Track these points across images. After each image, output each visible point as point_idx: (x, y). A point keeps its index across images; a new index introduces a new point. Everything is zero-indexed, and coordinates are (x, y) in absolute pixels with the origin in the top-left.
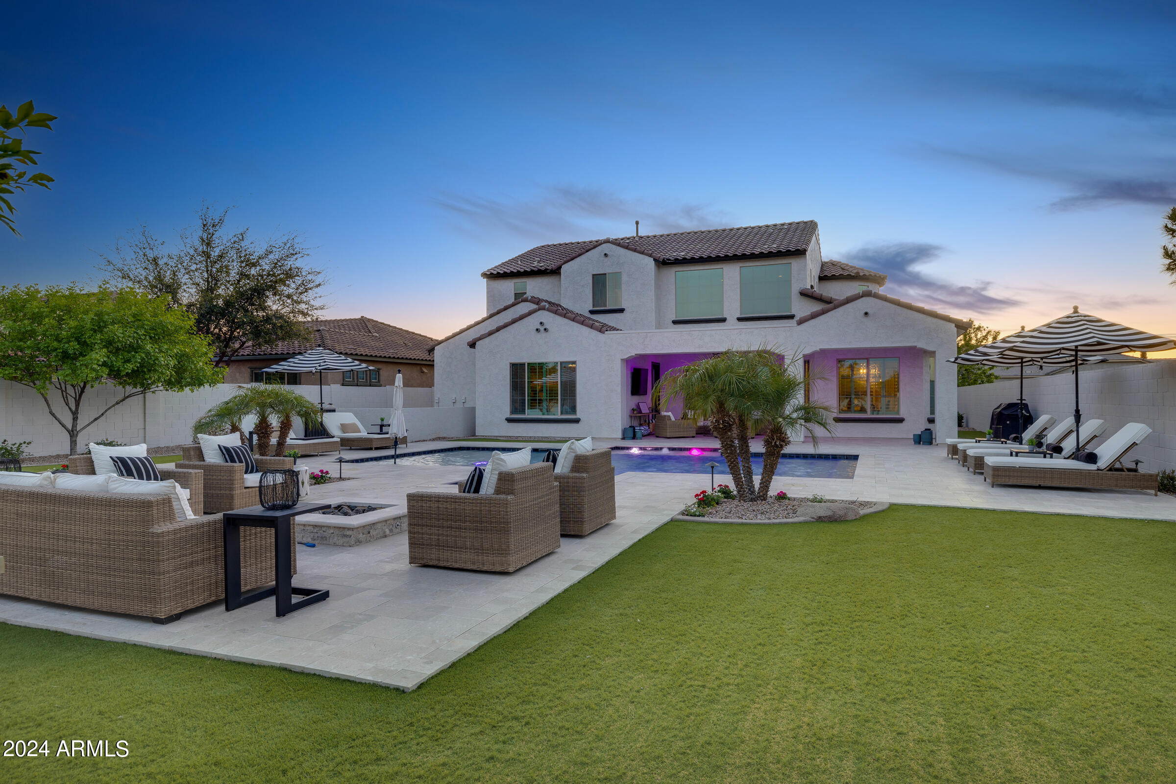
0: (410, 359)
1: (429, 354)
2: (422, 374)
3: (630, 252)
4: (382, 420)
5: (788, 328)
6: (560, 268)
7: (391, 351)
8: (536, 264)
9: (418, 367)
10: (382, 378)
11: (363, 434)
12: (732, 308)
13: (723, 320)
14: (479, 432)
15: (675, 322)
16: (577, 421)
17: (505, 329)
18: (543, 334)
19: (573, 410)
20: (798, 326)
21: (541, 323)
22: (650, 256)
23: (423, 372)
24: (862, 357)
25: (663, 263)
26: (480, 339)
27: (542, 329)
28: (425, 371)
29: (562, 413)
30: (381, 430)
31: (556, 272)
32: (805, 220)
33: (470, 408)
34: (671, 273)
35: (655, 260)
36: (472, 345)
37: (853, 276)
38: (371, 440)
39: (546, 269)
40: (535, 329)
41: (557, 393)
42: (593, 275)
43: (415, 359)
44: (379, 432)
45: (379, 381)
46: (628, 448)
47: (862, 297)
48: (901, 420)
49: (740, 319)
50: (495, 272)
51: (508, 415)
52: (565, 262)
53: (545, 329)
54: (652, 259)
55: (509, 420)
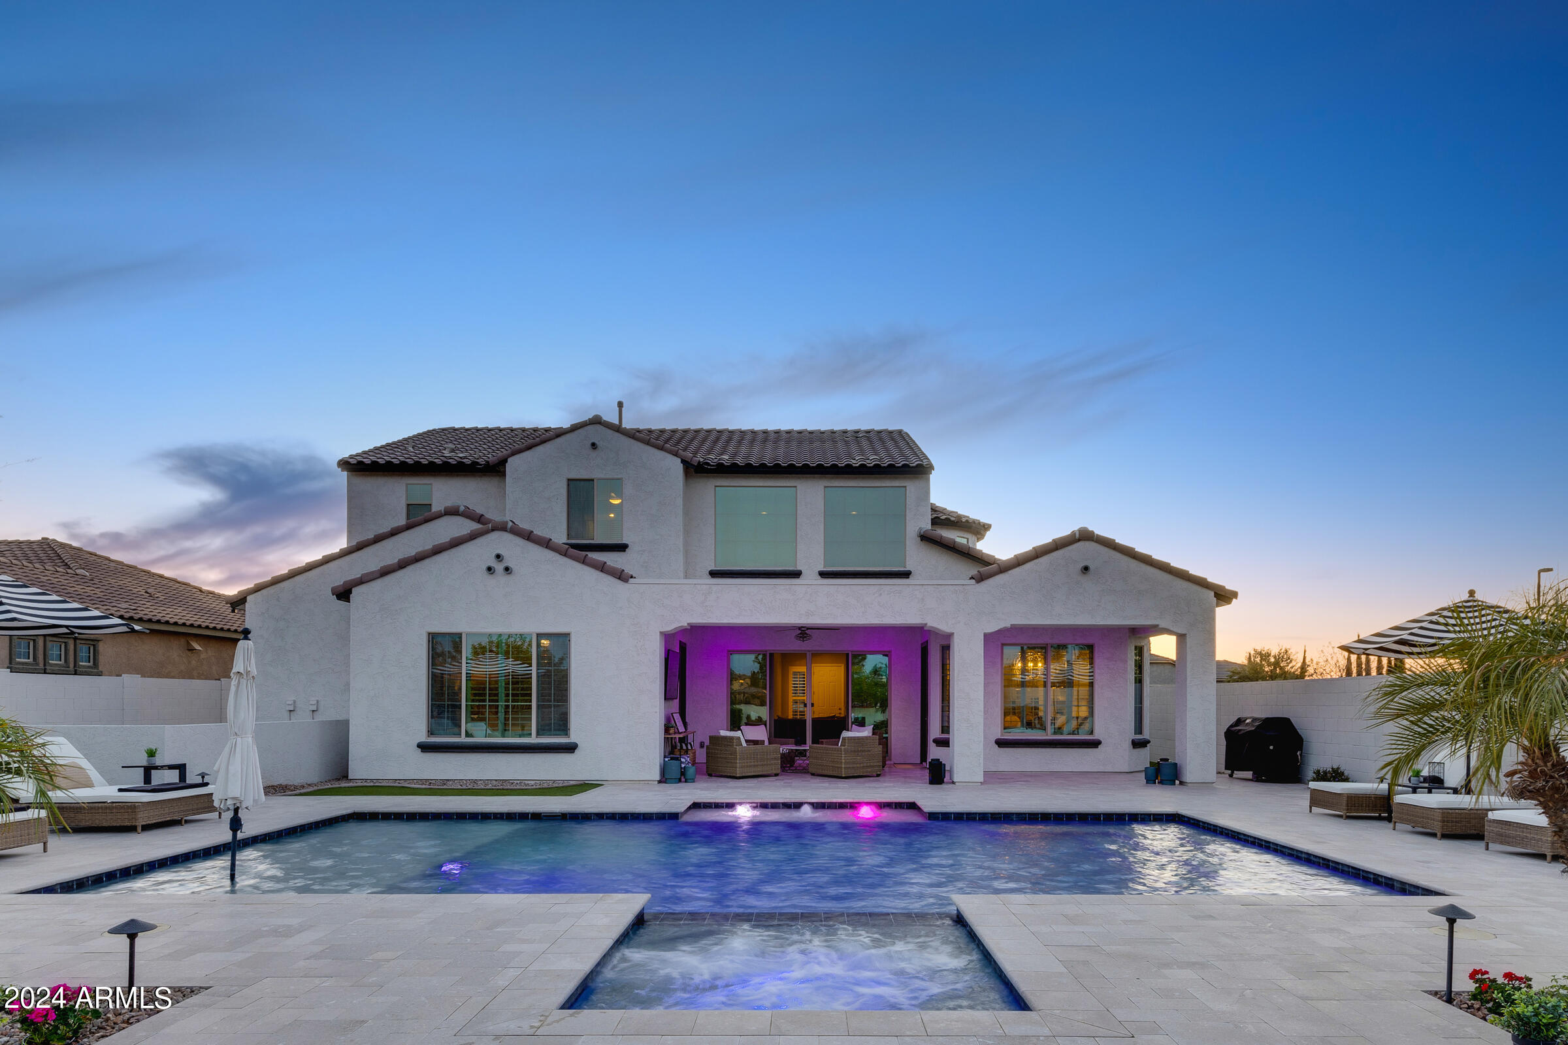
0: (167, 623)
1: (233, 611)
2: (189, 653)
3: (640, 444)
4: (151, 754)
5: (960, 588)
6: (503, 462)
7: (124, 605)
8: (447, 453)
9: (183, 640)
10: (102, 659)
11: (105, 791)
12: (811, 558)
13: (796, 574)
14: (359, 770)
15: (714, 574)
16: (571, 748)
17: (418, 565)
18: (500, 578)
19: (563, 726)
20: (977, 585)
21: (498, 556)
22: (676, 455)
23: (192, 650)
24: (1013, 641)
25: (695, 470)
26: (361, 582)
27: (499, 567)
28: (197, 647)
29: (538, 734)
30: (147, 779)
31: (495, 470)
32: (890, 429)
33: (331, 722)
34: (711, 490)
35: (683, 461)
36: (344, 594)
37: (953, 521)
38: (132, 807)
39: (475, 463)
40: (485, 568)
41: (530, 695)
42: (568, 480)
43: (176, 624)
44: (141, 784)
45: (96, 664)
46: (731, 806)
47: (1079, 540)
48: (1095, 744)
49: (824, 575)
50: (367, 461)
51: (423, 737)
52: (513, 454)
53: (507, 569)
54: (679, 460)
55: (424, 748)
